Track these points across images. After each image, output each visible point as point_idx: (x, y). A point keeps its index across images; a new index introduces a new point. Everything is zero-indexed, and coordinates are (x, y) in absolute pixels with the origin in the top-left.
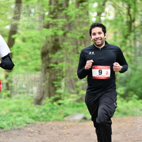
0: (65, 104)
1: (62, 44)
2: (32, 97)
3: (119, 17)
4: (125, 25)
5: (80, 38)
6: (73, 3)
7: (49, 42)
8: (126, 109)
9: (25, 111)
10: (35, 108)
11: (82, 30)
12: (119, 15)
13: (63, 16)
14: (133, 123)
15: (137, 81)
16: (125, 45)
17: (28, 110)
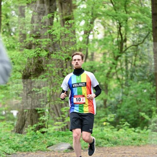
0: (49, 132)
1: (46, 66)
2: (13, 124)
3: (109, 36)
4: (116, 45)
5: (66, 59)
6: (57, 21)
7: (31, 64)
8: (117, 138)
9: (4, 140)
10: (16, 137)
11: (68, 50)
12: (109, 34)
13: (47, 35)
14: (125, 153)
15: (128, 107)
16: (116, 67)
17: (8, 139)
